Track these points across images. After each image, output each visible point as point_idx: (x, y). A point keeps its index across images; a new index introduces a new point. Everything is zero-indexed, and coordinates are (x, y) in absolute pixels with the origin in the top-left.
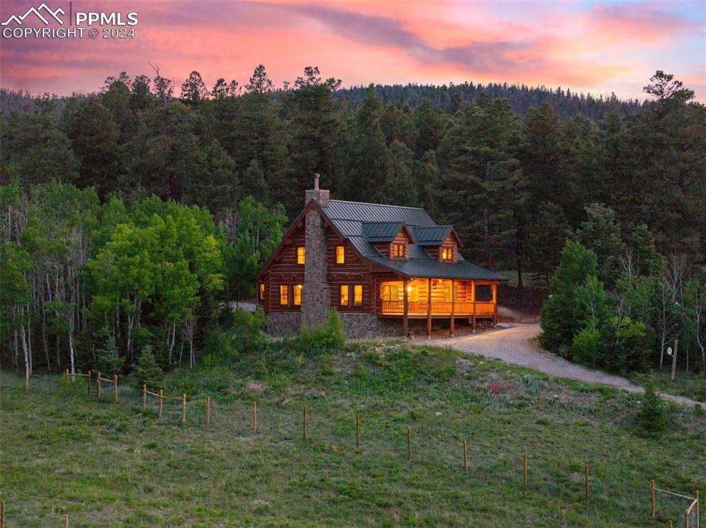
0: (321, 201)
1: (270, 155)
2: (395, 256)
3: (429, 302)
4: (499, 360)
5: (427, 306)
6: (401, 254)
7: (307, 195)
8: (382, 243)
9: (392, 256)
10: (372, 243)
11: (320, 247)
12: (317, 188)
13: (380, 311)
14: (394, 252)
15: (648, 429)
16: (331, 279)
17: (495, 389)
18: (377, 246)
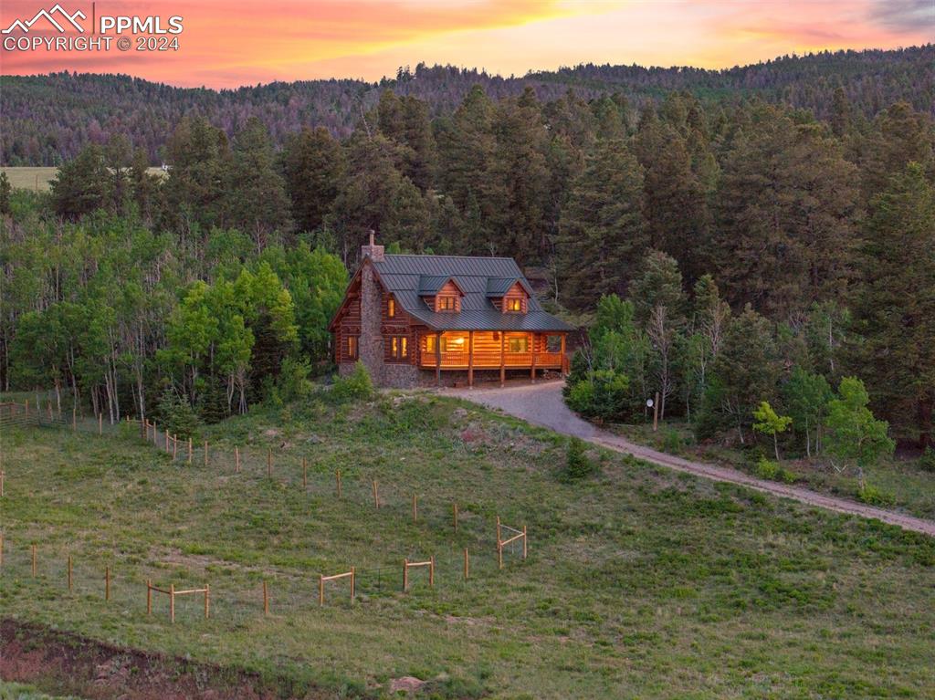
0: (373, 257)
1: (486, 189)
2: (442, 310)
3: (470, 354)
4: (500, 410)
5: (468, 358)
6: (450, 306)
7: (363, 251)
8: (429, 296)
9: (438, 310)
10: (421, 297)
11: (373, 301)
12: (372, 244)
13: (419, 363)
14: (440, 305)
15: (571, 474)
16: (384, 332)
17: (467, 439)
18: (426, 300)
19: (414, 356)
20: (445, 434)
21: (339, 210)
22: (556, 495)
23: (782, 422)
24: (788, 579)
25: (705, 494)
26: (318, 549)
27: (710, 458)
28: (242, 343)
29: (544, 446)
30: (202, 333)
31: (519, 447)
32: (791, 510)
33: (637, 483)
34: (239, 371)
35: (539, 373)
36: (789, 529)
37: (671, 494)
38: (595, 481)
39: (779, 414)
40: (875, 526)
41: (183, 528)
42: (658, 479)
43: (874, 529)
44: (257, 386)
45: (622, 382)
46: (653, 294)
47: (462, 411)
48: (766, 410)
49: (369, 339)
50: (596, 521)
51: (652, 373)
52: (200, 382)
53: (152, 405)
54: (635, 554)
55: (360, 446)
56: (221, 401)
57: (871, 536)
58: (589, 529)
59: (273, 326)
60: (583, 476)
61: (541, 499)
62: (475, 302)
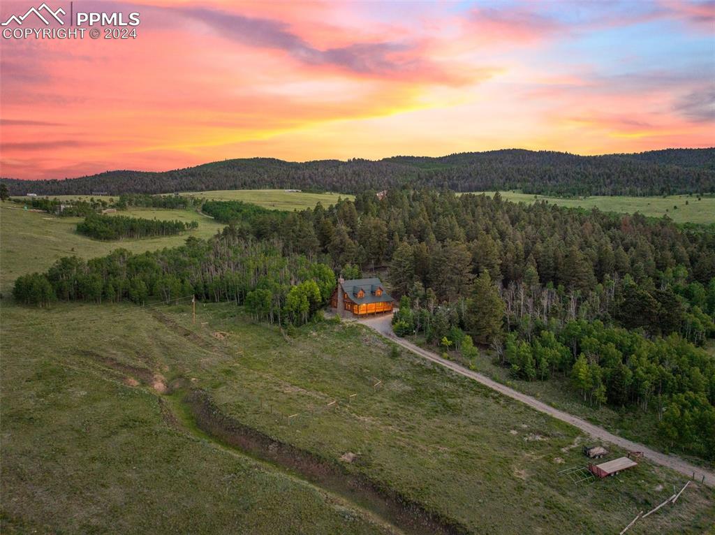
0: (341, 282)
3: (367, 309)
6: (362, 296)
11: (341, 294)
14: (359, 296)
15: (393, 356)
16: (344, 302)
17: (366, 340)
18: (355, 294)
19: (352, 311)
20: (360, 337)
21: (332, 245)
22: (389, 363)
23: (450, 343)
24: (450, 401)
25: (429, 366)
26: (326, 382)
27: (430, 350)
28: (306, 306)
29: (386, 345)
30: (296, 303)
31: (379, 345)
32: (451, 374)
33: (411, 360)
34: (305, 315)
35: (385, 312)
36: (451, 381)
37: (420, 365)
38: (399, 358)
39: (449, 340)
40: (473, 382)
41: (291, 372)
42: (416, 359)
43: (473, 383)
44: (311, 317)
45: (407, 325)
46: (416, 293)
47: (364, 330)
48: (445, 339)
49: (340, 304)
50: (399, 374)
51: (415, 320)
52: (295, 316)
53: (282, 321)
54: (410, 388)
55: (337, 341)
56: (301, 321)
57: (472, 385)
58: (398, 377)
59: (315, 297)
60: (396, 356)
61: (385, 365)
62: (368, 293)
